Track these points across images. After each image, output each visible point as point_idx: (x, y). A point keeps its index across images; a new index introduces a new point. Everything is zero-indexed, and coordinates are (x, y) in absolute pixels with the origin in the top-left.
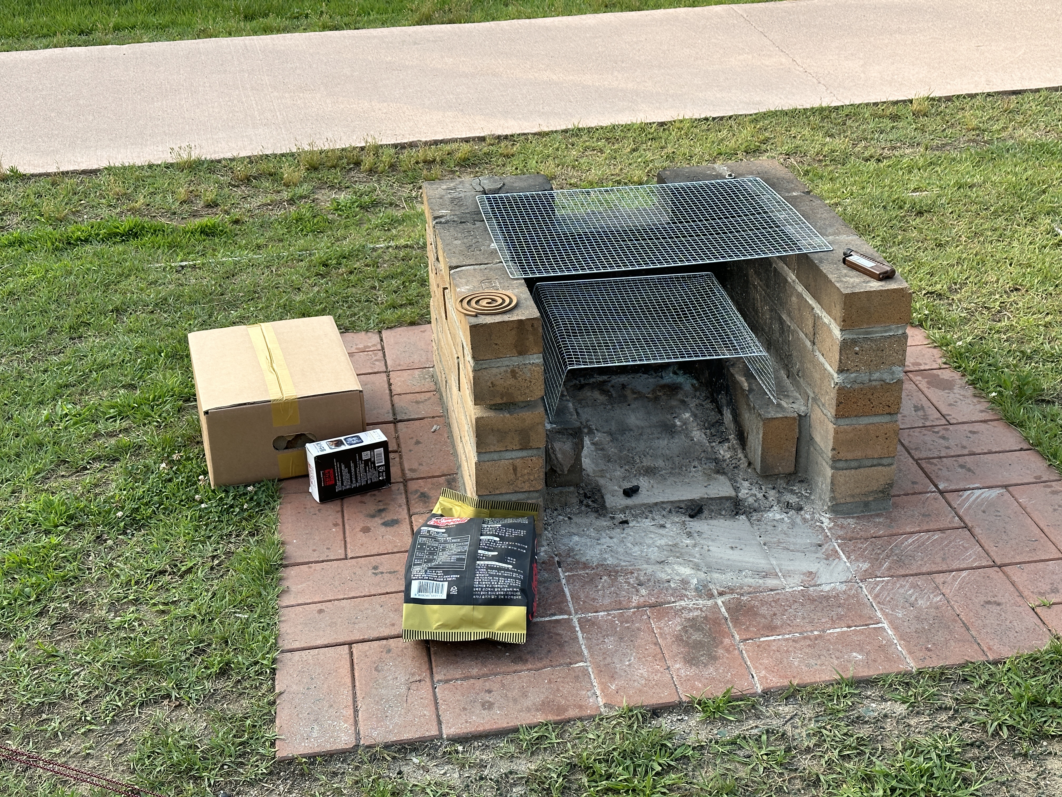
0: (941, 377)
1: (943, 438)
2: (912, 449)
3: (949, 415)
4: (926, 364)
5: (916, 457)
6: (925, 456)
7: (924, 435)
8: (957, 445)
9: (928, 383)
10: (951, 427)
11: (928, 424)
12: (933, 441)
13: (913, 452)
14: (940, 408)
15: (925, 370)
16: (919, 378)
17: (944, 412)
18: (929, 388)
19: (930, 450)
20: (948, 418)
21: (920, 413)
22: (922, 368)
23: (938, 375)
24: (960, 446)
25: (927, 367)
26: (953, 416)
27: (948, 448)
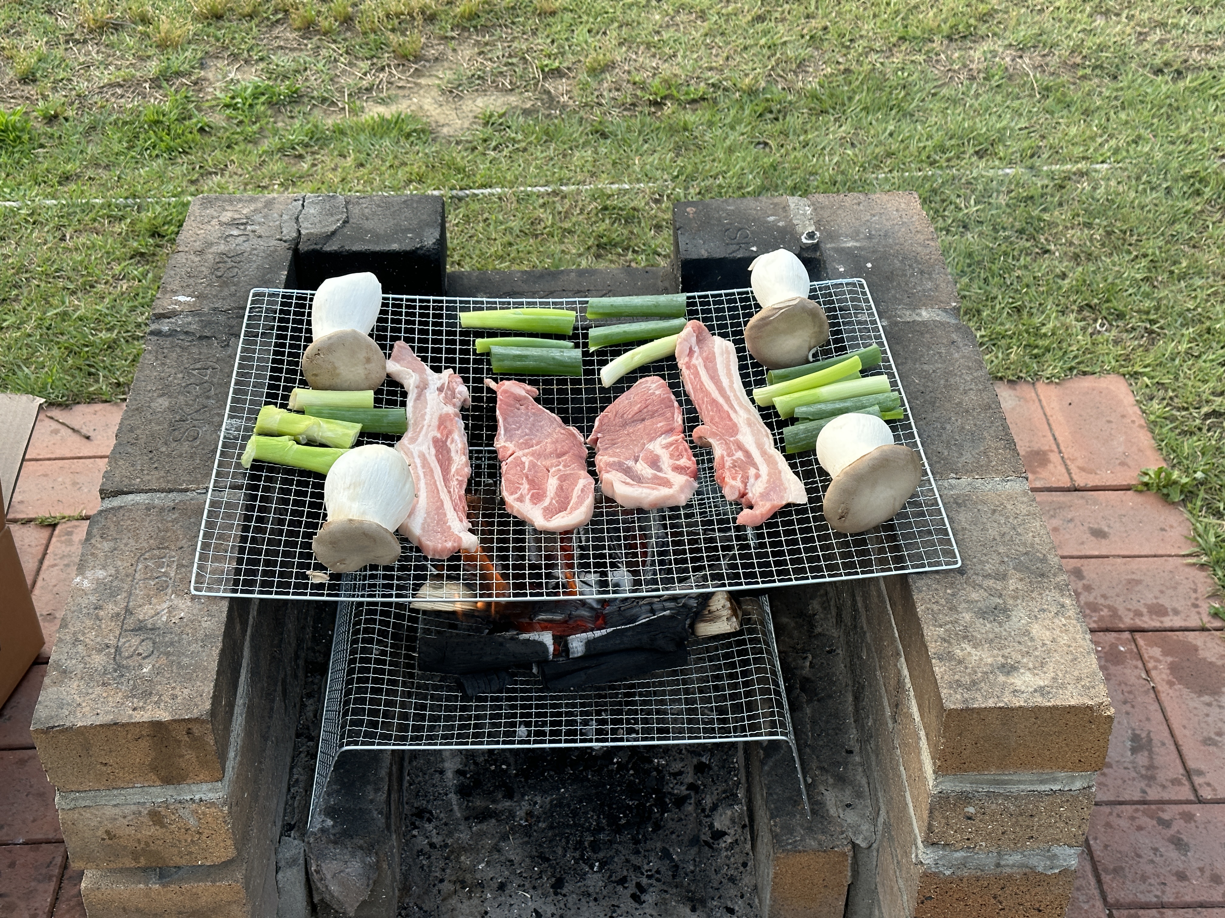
0: (1202, 654)
1: (1178, 843)
2: (1106, 870)
3: (1200, 773)
4: (1176, 612)
5: (1110, 899)
6: (1130, 898)
7: (1140, 828)
8: (1201, 870)
9: (1173, 668)
10: (1198, 811)
11: (1153, 794)
12: (1156, 850)
13: (1106, 878)
14: (1185, 750)
15: (1172, 630)
16: (1156, 652)
17: (1192, 764)
18: (1171, 684)
19: (1144, 878)
20: (1197, 780)
21: (1142, 759)
22: (1168, 622)
23: (1196, 648)
24: (1208, 874)
25: (1178, 622)
26: (1208, 778)
27: (1182, 876)
